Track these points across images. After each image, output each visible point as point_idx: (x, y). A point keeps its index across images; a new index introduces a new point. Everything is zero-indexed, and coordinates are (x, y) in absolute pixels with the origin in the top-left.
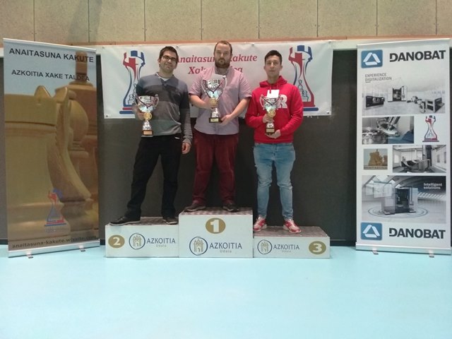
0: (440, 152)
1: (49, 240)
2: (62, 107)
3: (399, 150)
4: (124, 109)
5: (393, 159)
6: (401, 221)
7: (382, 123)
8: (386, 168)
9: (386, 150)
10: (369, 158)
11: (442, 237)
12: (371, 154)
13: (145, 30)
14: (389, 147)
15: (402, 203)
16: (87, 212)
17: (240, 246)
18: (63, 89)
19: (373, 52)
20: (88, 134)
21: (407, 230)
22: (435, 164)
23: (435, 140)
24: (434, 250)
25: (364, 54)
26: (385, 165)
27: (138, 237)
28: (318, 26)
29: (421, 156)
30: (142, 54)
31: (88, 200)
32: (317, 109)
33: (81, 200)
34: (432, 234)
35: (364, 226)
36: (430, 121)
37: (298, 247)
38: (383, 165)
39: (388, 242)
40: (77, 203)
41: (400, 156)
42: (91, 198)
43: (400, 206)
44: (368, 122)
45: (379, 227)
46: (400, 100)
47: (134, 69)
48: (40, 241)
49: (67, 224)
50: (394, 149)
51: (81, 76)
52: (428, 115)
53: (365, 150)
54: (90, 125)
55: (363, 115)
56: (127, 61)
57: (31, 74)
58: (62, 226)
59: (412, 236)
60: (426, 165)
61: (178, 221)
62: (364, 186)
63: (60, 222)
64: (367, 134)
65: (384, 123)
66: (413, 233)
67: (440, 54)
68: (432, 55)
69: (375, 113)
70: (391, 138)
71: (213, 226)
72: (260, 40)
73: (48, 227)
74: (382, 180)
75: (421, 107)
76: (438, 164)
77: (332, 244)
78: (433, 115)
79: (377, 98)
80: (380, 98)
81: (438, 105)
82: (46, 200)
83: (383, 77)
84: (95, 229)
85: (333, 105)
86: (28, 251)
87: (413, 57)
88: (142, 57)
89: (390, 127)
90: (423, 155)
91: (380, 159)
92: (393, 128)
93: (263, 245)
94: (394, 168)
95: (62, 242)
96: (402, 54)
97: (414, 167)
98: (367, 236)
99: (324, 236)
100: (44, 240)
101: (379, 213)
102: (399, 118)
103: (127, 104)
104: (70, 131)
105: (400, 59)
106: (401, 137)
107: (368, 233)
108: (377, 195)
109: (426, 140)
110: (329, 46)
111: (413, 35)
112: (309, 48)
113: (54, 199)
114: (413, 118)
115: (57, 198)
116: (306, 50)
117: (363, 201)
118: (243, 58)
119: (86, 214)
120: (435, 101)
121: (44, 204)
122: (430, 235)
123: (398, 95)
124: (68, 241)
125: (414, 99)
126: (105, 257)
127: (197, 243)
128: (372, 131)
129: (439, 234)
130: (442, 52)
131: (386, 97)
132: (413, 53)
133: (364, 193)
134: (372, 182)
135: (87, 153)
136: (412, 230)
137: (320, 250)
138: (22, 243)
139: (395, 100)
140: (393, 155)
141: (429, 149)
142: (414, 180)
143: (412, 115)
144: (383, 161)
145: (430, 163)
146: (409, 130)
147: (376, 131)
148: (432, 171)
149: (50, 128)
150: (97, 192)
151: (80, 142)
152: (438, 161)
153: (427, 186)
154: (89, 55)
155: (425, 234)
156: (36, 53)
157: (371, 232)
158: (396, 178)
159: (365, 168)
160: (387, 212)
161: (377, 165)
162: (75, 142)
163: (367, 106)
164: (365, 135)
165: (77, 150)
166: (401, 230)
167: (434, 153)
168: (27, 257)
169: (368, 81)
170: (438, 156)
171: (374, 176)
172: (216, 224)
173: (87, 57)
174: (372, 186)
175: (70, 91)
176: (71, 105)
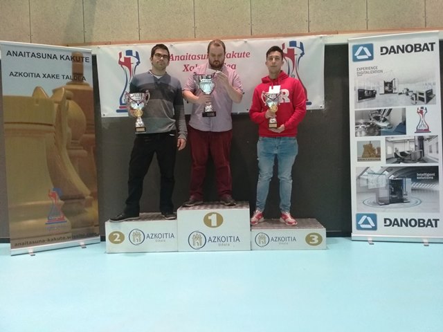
0: (433, 142)
1: (50, 238)
2: (59, 107)
3: (392, 141)
4: (120, 107)
5: (386, 150)
6: (395, 211)
7: (374, 115)
8: (380, 160)
9: (379, 142)
10: (363, 149)
11: (436, 226)
12: (365, 146)
13: (140, 29)
14: (382, 139)
15: (396, 193)
16: (86, 209)
17: (238, 239)
18: (61, 89)
19: (364, 46)
20: (86, 133)
21: (402, 220)
22: (428, 155)
23: (427, 131)
24: (427, 238)
25: (355, 48)
26: (378, 157)
27: (137, 233)
28: (309, 22)
29: (414, 146)
30: (137, 53)
31: (88, 197)
32: (310, 103)
33: (81, 197)
34: (426, 223)
35: (359, 217)
36: (421, 112)
37: (295, 239)
38: (377, 157)
39: (383, 232)
40: (77, 201)
41: (393, 148)
42: (91, 195)
43: (394, 196)
44: (360, 115)
45: (374, 217)
46: (392, 92)
47: (130, 68)
48: (42, 239)
49: (68, 222)
50: (387, 141)
51: (78, 77)
52: (419, 107)
53: (358, 143)
54: (88, 125)
55: (356, 108)
56: (122, 60)
57: (28, 75)
58: (63, 224)
59: (407, 226)
60: (418, 156)
61: (176, 216)
62: (359, 178)
63: (61, 220)
64: (360, 127)
65: (377, 115)
66: (407, 223)
67: (430, 46)
68: (422, 47)
69: (367, 106)
70: (383, 130)
71: (211, 220)
72: (252, 36)
73: (49, 225)
74: (376, 172)
75: (412, 99)
76: (430, 154)
77: (329, 235)
78: (425, 106)
79: (368, 91)
80: (372, 91)
81: (429, 96)
82: (46, 199)
83: (374, 70)
84: (96, 226)
85: (325, 98)
86: (30, 249)
87: (403, 49)
88: (137, 57)
89: (383, 119)
90: (416, 146)
91: (374, 150)
92: (385, 120)
93: (261, 238)
94: (387, 159)
95: (63, 239)
96: (392, 47)
97: (406, 158)
98: (363, 226)
99: (320, 228)
100: (45, 238)
101: (374, 204)
102: (391, 110)
103: (123, 102)
104: (68, 130)
105: (391, 52)
106: (393, 129)
107: (363, 224)
108: (371, 186)
109: (418, 131)
110: (321, 41)
111: (403, 29)
112: (301, 44)
113: (55, 197)
114: (404, 110)
115: (57, 197)
116: (298, 45)
117: (357, 193)
118: (236, 55)
119: (86, 212)
120: (426, 92)
121: (44, 202)
122: (424, 224)
123: (389, 87)
124: (69, 238)
125: (405, 91)
126: (105, 252)
127: (196, 238)
128: (365, 123)
129: (433, 222)
130: (432, 44)
131: (377, 90)
132: (403, 46)
133: (358, 185)
134: (366, 173)
135: (85, 152)
136: (407, 220)
137: (317, 241)
138: (23, 241)
139: (386, 92)
140: (386, 147)
141: (421, 139)
142: (408, 171)
143: (404, 107)
144: (377, 152)
145: (422, 153)
146: (401, 121)
147: (369, 124)
148: (425, 162)
149: (48, 127)
150: (96, 190)
151: (79, 142)
152: (431, 152)
153: (420, 176)
154: (85, 56)
155: (419, 223)
156: (33, 55)
157: (366, 222)
158: (389, 169)
159: (359, 160)
160: (382, 202)
161: (370, 156)
162: (73, 141)
163: (359, 99)
164: (358, 127)
165: (76, 149)
166: (396, 220)
167: (426, 144)
168: (29, 255)
169: (359, 74)
170: (430, 146)
171: (368, 168)
172: (213, 219)
173: (83, 58)
174: (366, 177)
175: (67, 91)
176: (68, 105)
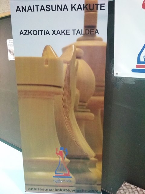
2: (69, 67)
16: (91, 170)
18: (70, 46)
20: (94, 95)
31: (92, 159)
33: (86, 158)
40: (82, 161)
42: (95, 157)
51: (90, 30)
58: (68, 179)
82: (54, 156)
84: (98, 185)
95: (68, 191)
100: (53, 188)
103: (141, 60)
104: (76, 92)
113: (62, 155)
115: (64, 155)
121: (52, 159)
135: (93, 115)
149: (57, 90)
150: (100, 153)
151: (86, 104)
154: (100, 1)
156: (42, 8)
162: (81, 103)
165: (83, 112)
173: (97, 5)
175: (77, 49)
176: (77, 65)
